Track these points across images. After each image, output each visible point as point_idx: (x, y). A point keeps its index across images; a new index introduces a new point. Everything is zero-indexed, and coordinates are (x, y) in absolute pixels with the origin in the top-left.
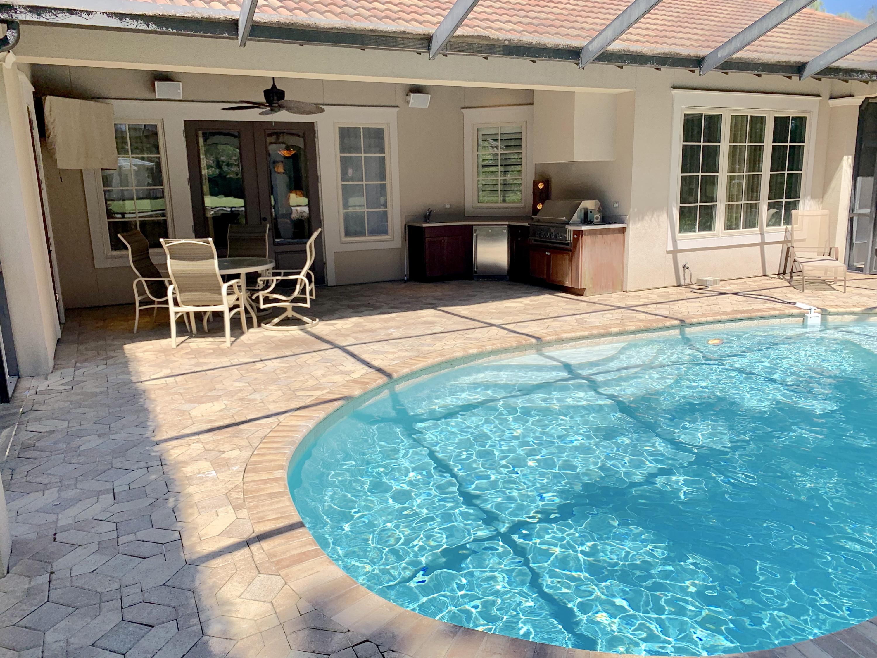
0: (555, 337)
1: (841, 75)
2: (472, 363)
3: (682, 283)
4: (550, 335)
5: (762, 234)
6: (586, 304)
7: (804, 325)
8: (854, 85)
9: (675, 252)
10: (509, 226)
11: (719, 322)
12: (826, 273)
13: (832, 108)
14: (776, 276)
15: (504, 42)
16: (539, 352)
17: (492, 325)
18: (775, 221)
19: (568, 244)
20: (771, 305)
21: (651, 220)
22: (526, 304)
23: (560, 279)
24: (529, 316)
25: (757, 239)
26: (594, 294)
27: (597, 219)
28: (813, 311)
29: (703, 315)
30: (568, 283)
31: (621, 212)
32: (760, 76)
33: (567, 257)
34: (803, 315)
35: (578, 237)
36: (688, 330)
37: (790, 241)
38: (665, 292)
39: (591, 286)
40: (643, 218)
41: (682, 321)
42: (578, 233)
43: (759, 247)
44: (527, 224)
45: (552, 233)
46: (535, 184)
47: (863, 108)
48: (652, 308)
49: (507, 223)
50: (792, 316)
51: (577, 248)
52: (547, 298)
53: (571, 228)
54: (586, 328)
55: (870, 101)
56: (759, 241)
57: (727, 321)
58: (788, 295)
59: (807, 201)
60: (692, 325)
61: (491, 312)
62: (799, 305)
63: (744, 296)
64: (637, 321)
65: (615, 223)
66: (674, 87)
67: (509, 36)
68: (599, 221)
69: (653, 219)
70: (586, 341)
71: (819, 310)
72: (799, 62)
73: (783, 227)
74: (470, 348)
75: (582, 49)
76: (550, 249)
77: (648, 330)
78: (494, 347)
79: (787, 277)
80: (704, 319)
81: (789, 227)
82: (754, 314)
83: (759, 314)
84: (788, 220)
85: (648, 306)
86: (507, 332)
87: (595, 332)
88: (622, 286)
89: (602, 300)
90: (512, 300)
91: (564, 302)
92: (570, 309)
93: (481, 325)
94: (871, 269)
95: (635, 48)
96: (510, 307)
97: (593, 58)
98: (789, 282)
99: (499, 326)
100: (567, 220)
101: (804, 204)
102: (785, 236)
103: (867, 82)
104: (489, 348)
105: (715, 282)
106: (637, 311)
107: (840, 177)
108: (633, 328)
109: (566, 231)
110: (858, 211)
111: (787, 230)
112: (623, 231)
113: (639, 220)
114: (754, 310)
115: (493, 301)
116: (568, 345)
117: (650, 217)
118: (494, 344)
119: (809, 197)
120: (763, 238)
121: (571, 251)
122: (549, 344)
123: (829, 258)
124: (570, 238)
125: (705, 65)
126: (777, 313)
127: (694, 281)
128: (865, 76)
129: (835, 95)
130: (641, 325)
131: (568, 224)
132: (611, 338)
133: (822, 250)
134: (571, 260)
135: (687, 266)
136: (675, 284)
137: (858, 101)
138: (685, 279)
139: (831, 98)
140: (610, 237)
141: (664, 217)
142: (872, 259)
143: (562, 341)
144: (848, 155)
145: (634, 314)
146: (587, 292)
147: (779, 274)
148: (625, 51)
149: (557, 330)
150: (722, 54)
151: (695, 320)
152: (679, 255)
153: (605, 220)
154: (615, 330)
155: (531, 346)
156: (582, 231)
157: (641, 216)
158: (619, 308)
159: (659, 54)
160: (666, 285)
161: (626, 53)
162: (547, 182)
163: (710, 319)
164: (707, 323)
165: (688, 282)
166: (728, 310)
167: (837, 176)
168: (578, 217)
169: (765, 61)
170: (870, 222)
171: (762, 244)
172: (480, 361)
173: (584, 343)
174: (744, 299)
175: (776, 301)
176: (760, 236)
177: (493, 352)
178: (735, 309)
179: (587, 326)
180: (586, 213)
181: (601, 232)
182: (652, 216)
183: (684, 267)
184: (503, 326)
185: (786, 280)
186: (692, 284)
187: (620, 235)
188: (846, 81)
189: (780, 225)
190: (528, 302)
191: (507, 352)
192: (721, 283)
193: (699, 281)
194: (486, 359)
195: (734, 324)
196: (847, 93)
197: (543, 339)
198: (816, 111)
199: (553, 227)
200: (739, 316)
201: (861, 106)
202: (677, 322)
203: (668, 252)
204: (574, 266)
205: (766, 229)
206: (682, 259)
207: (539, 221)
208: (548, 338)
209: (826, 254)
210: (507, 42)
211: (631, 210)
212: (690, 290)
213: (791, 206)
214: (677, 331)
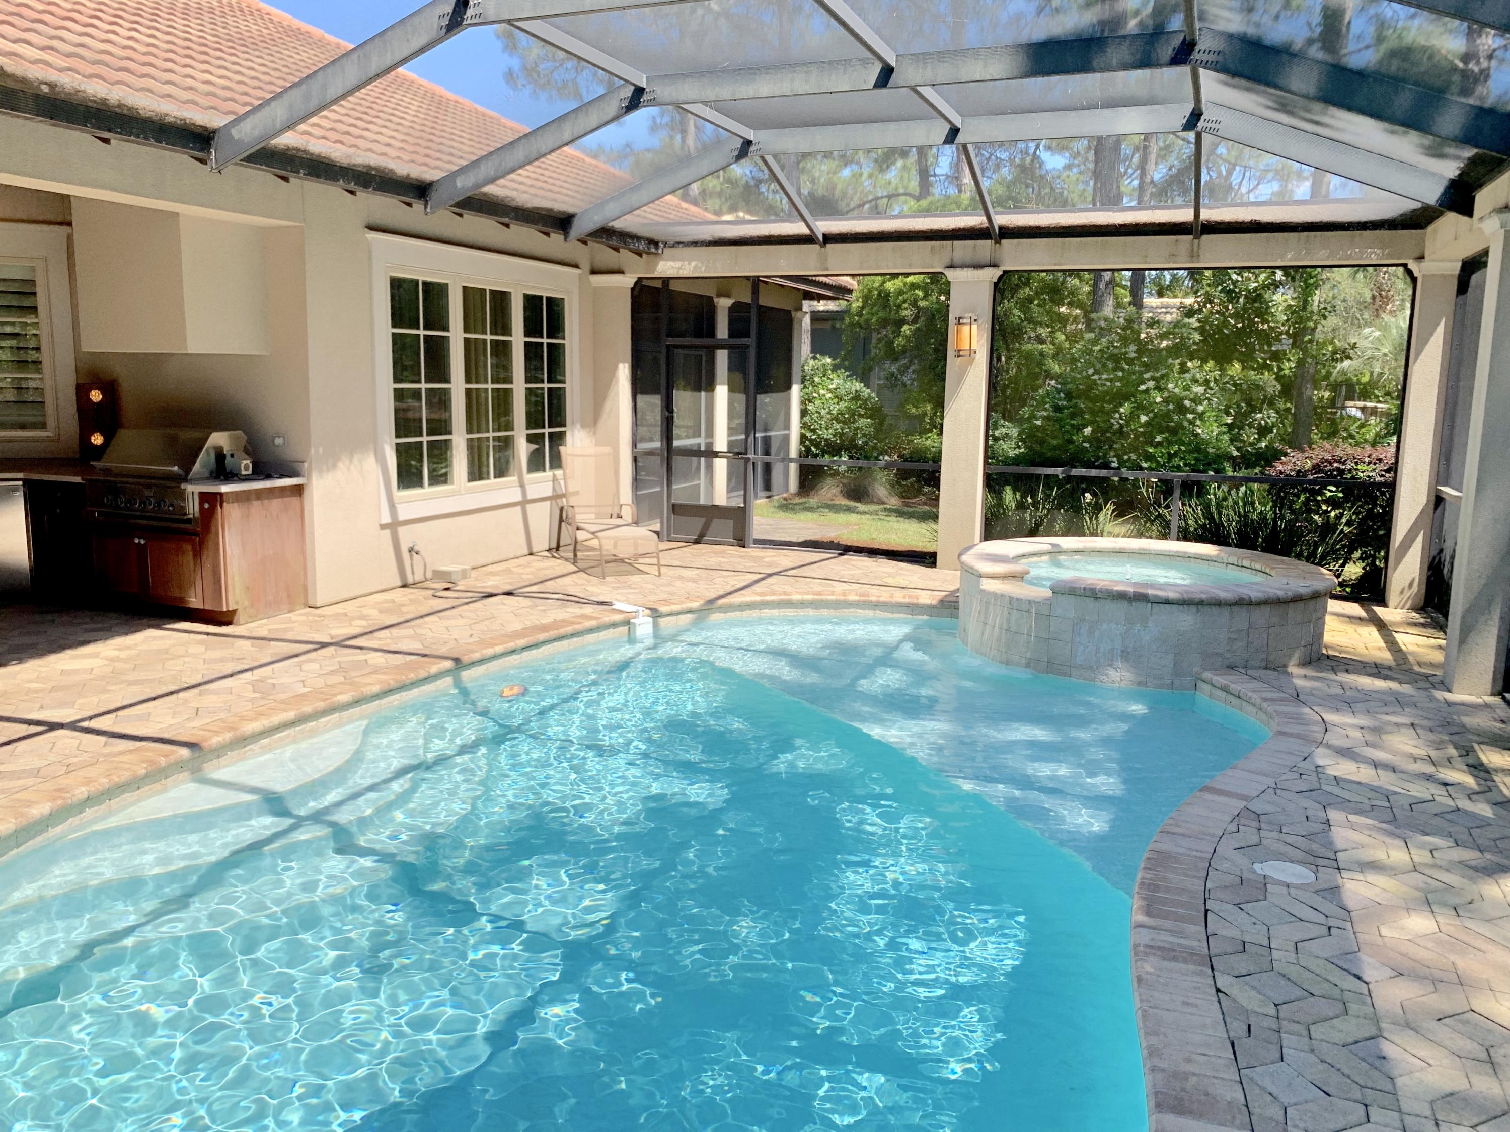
0: (228, 736)
1: (614, 242)
2: (39, 839)
3: (410, 580)
4: (217, 733)
5: (522, 486)
6: (248, 643)
7: (631, 640)
8: (625, 256)
9: (393, 526)
10: (26, 482)
11: (513, 652)
12: (615, 546)
13: (596, 289)
14: (547, 554)
15: (38, 87)
16: (196, 772)
17: (53, 726)
18: (536, 463)
19: (189, 521)
20: (574, 610)
21: (349, 469)
22: (112, 660)
23: (177, 593)
24: (135, 689)
25: (515, 495)
26: (253, 618)
27: (246, 468)
28: (641, 613)
29: (483, 643)
30: (195, 602)
31: (291, 453)
32: (507, 226)
33: (188, 548)
34: (627, 623)
35: (213, 510)
36: (466, 674)
37: (563, 495)
38: (387, 601)
39: (246, 603)
40: (334, 467)
41: (457, 660)
42: (212, 501)
43: (519, 508)
44: (78, 480)
45: (148, 498)
46: (82, 391)
47: (636, 293)
48: (383, 639)
49: (20, 475)
50: (614, 625)
51: (213, 528)
52: (155, 638)
53: (193, 489)
54: (283, 702)
55: (645, 283)
56: (518, 498)
57: (524, 649)
58: (589, 588)
59: (576, 432)
60: (473, 664)
61: (29, 691)
62: (618, 606)
63: (526, 596)
64: (375, 672)
65: (282, 476)
66: (372, 228)
67: (53, 76)
68: (250, 472)
69: (352, 468)
70: (291, 731)
71: (648, 612)
72: (564, 213)
73: (549, 474)
74: (30, 804)
75: (214, 132)
76: (143, 531)
77: (402, 688)
78: (93, 788)
79: (568, 554)
80: (489, 652)
81: (559, 473)
82: (562, 631)
83: (569, 629)
84: (557, 462)
85: (376, 634)
86: (102, 739)
87: (308, 709)
88: (306, 596)
89: (277, 630)
90: (69, 653)
91: (200, 643)
92: (222, 660)
93: (24, 729)
94: (669, 534)
95: (318, 147)
96: (75, 672)
97: (242, 157)
98: (574, 563)
99: (73, 726)
100: (181, 472)
101: (573, 436)
102: (554, 489)
103: (640, 255)
104: (81, 792)
105: (464, 574)
106: (361, 648)
107: (617, 393)
108: (376, 689)
109: (182, 495)
110: (643, 446)
111: (555, 479)
112: (298, 490)
113: (328, 470)
114: (556, 625)
115: (20, 660)
116: (255, 747)
117: (347, 462)
118: (88, 781)
119: (578, 426)
120: (524, 493)
121: (196, 534)
122: (220, 751)
123: (619, 521)
124: (193, 508)
125: (435, 196)
126: (594, 623)
127: (429, 575)
128: (642, 246)
129: (597, 267)
130: (390, 680)
131: (186, 480)
132: (337, 715)
133: (609, 510)
134: (198, 554)
135: (416, 548)
136: (399, 583)
137: (628, 281)
138: (413, 573)
139: (594, 272)
140: (276, 504)
141: (370, 462)
142: (669, 519)
143: (243, 741)
144: (623, 362)
145: (359, 656)
146: (240, 617)
147: (549, 550)
148: (298, 150)
149: (222, 716)
150: (464, 184)
151: (477, 656)
152: (401, 530)
153: (262, 471)
154: (344, 698)
155: (180, 766)
156: (221, 494)
157: (331, 461)
158: (324, 645)
159: (359, 165)
160: (383, 587)
161: (300, 154)
162: (110, 388)
163: (499, 649)
164: (495, 657)
165: (419, 576)
166: (518, 626)
167: (611, 394)
168: (203, 466)
169: (520, 204)
170: (662, 465)
171: (524, 503)
172: (59, 829)
173: (288, 736)
174: (526, 602)
175: (579, 601)
176: (519, 490)
177: (90, 801)
178: (528, 624)
179: (283, 696)
180: (220, 456)
181: (259, 494)
182: (351, 461)
183: (411, 550)
184: (85, 724)
185: (566, 560)
186: (426, 580)
187: (294, 500)
188: (617, 250)
189: (544, 471)
190: (115, 653)
191: (123, 792)
192: (474, 573)
193: (439, 575)
194: (73, 821)
195: (534, 652)
196: (615, 266)
197: (205, 744)
198: (576, 291)
199: (149, 486)
200: (542, 637)
201: (633, 289)
202: (448, 664)
203: (383, 527)
204: (207, 566)
205: (529, 477)
206: (406, 536)
207: (107, 471)
208: (216, 740)
209: (615, 515)
210: (45, 89)
211: (313, 451)
212: (431, 592)
213: (557, 439)
214: (449, 680)
